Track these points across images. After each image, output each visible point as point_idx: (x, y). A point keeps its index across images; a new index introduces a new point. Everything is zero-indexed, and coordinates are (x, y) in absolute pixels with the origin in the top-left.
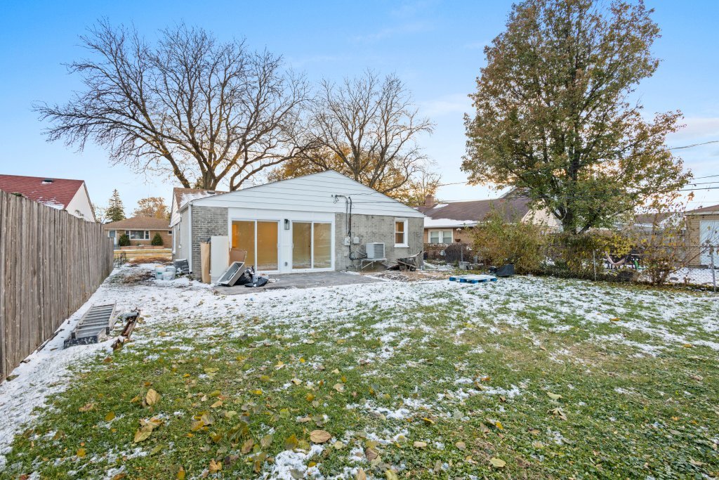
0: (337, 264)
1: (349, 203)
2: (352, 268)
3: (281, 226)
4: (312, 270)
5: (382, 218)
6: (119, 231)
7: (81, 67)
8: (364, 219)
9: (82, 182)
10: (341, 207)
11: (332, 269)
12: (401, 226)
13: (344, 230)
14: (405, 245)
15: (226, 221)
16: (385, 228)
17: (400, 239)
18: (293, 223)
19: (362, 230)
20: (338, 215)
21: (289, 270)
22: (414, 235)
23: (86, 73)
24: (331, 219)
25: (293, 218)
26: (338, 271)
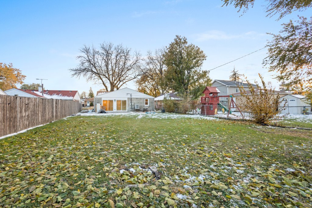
0: (128, 110)
1: (131, 95)
2: (132, 111)
3: (114, 101)
4: (122, 111)
5: (141, 98)
6: (90, 101)
7: (79, 57)
8: (135, 99)
9: (77, 91)
10: (129, 96)
11: (127, 111)
12: (147, 100)
13: (130, 102)
14: (148, 105)
15: (101, 100)
16: (141, 101)
17: (147, 104)
18: (117, 100)
19: (135, 102)
20: (128, 98)
21: (116, 111)
22: (151, 103)
23: (80, 59)
24: (126, 99)
25: (116, 99)
26: (128, 111)
